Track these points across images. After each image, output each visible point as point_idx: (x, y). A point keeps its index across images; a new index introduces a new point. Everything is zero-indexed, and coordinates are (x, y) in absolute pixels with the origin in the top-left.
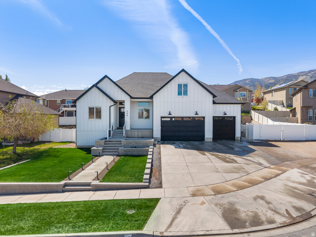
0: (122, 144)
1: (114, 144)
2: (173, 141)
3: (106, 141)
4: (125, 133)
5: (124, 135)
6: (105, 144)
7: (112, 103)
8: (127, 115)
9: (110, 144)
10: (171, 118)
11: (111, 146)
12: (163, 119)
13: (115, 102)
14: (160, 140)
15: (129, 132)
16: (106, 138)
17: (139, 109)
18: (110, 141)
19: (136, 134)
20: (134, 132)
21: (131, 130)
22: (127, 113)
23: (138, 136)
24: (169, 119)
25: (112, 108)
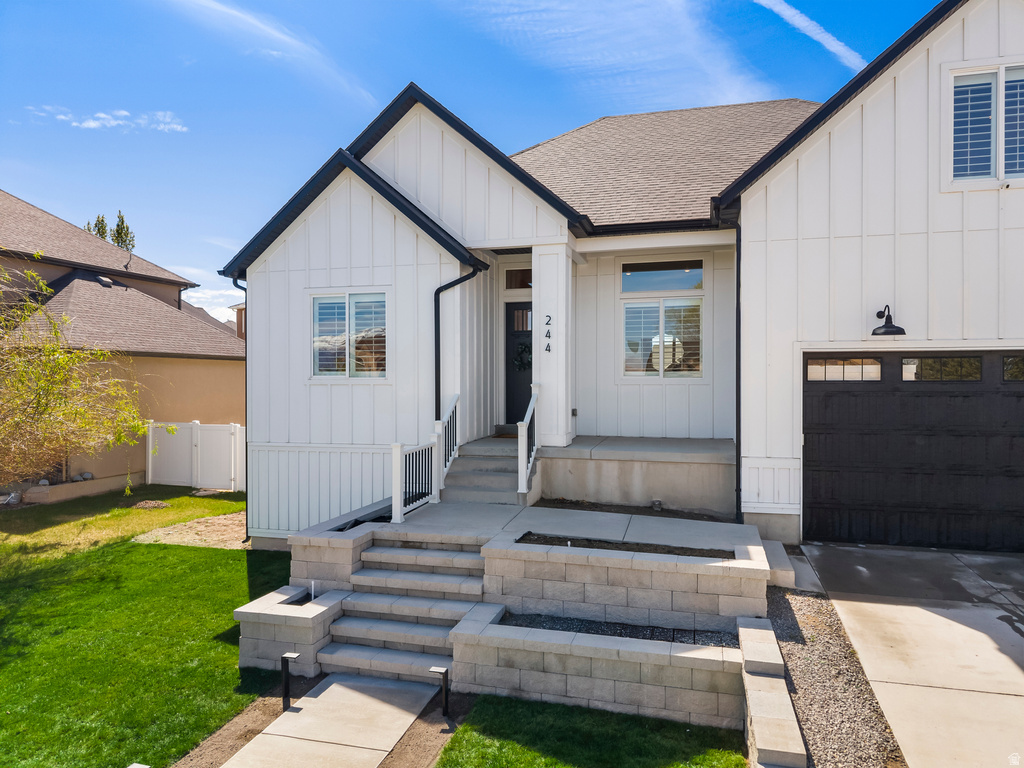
0: (490, 583)
1: (432, 571)
2: (902, 543)
3: (375, 543)
4: (533, 472)
5: (522, 488)
6: (364, 567)
7: (452, 269)
8: (548, 349)
9: (398, 568)
10: (891, 362)
11: (406, 594)
12: (817, 372)
13: (472, 262)
14: (795, 531)
15: (561, 462)
16: (384, 517)
17: (629, 311)
18: (407, 545)
19: (606, 477)
20: (591, 465)
21: (576, 451)
22: (548, 335)
23: (626, 494)
24: (872, 372)
25: (452, 300)
